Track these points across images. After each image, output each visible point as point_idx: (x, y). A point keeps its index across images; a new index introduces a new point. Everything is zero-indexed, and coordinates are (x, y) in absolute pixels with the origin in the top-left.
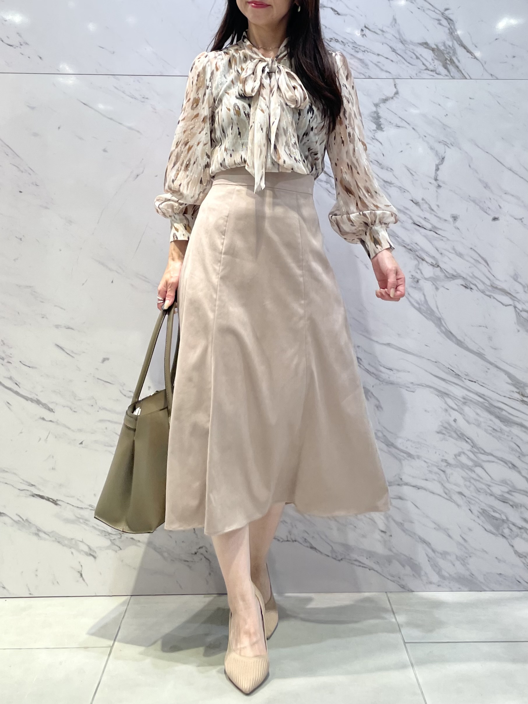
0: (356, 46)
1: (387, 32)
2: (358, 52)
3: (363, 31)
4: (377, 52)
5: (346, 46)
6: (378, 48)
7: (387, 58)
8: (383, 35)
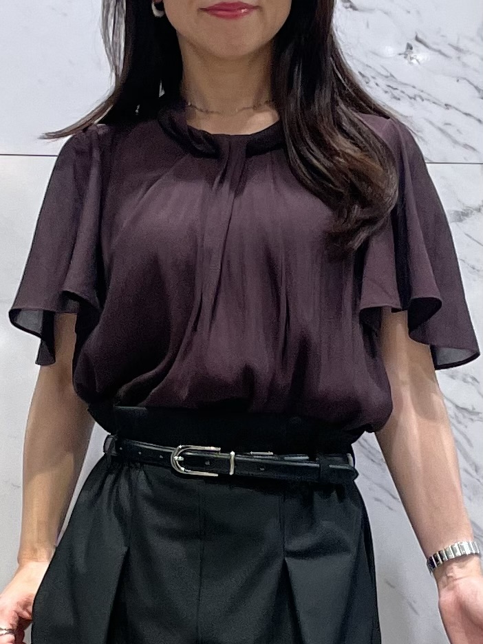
0: (395, 87)
1: (468, 51)
2: (399, 99)
3: (411, 48)
4: (445, 101)
5: (372, 83)
6: (448, 89)
7: (467, 114)
8: (459, 58)
